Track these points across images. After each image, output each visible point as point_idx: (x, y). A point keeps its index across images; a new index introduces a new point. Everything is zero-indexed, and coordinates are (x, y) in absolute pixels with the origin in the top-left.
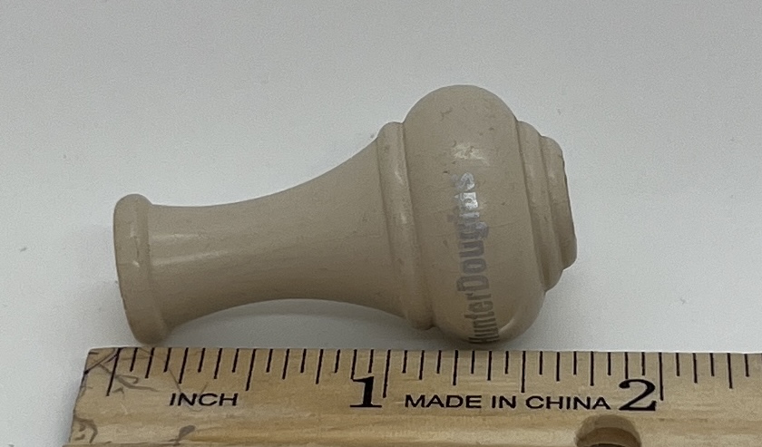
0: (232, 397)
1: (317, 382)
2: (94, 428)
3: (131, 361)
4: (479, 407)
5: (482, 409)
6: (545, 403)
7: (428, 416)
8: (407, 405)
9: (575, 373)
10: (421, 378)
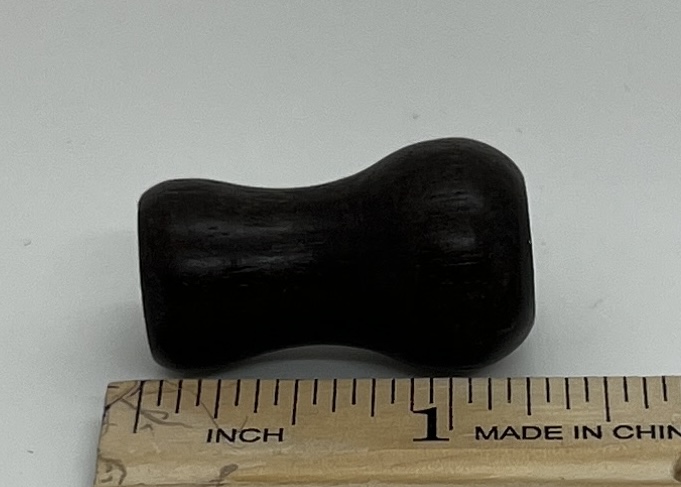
0: (278, 432)
1: (373, 415)
2: (122, 469)
3: (157, 394)
4: (561, 438)
5: (564, 440)
6: (635, 432)
7: (502, 450)
8: (477, 438)
9: (666, 399)
10: (490, 408)
